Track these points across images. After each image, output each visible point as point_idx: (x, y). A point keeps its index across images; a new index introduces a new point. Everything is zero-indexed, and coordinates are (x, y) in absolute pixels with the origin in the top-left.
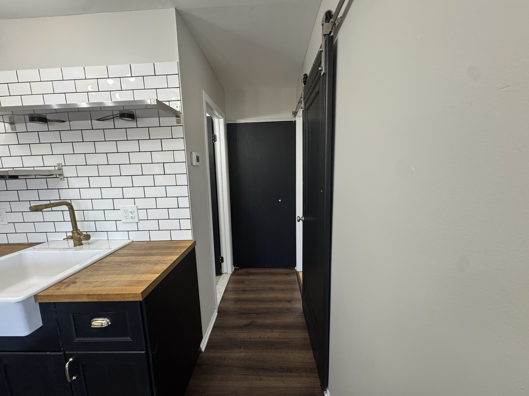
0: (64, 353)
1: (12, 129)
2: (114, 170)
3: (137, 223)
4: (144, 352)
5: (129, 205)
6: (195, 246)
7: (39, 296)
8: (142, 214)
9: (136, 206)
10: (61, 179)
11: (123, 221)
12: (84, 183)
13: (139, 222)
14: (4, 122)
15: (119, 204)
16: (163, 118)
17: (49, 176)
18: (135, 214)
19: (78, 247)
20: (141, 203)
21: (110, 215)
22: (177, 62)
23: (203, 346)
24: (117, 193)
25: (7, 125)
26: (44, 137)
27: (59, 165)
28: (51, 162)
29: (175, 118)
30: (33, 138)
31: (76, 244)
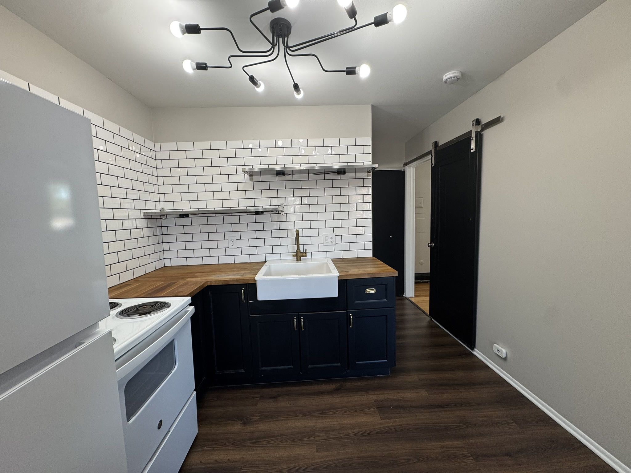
0: (347, 311)
2: (321, 208)
5: (329, 232)
8: (338, 239)
9: (334, 233)
10: (282, 214)
11: (324, 244)
12: (298, 217)
13: (335, 245)
15: (322, 232)
16: (358, 173)
17: (275, 211)
18: (334, 239)
20: (338, 231)
21: (315, 240)
22: (371, 138)
24: (322, 224)
26: (273, 185)
27: (282, 205)
28: (275, 202)
29: (367, 173)
30: (265, 186)
31: (298, 260)
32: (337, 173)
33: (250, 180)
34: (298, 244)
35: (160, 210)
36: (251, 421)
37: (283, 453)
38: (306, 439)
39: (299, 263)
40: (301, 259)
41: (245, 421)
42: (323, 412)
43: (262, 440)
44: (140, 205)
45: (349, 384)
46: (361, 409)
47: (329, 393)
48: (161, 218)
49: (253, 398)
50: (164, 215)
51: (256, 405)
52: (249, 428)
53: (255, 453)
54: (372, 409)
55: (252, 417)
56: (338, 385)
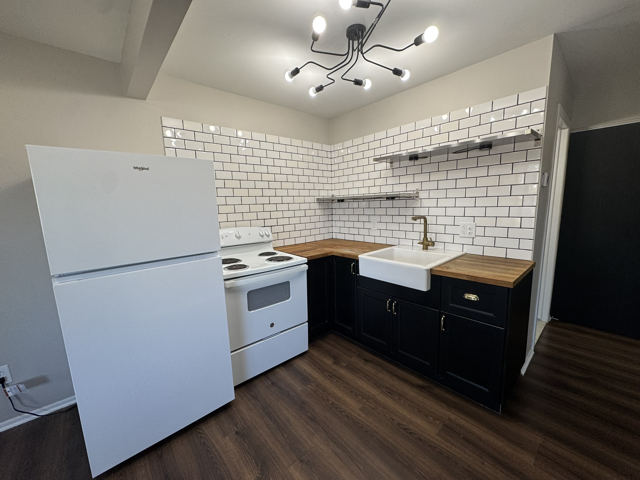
0: (440, 311)
1: (391, 166)
2: (460, 193)
3: (473, 238)
4: (503, 329)
5: (469, 222)
6: (534, 268)
7: (434, 270)
8: (480, 231)
9: (475, 223)
10: (417, 200)
11: (460, 235)
12: (433, 203)
13: (475, 237)
14: (387, 162)
15: (458, 221)
16: (519, 143)
17: (409, 198)
18: (473, 231)
19: (425, 250)
20: (481, 221)
21: (449, 230)
22: (547, 86)
23: (523, 371)
24: (460, 212)
25: (389, 164)
26: (411, 170)
27: (417, 190)
28: (412, 188)
29: (534, 141)
30: (402, 171)
31: (426, 248)
32: (479, 149)
33: (390, 167)
34: (426, 232)
35: (332, 196)
36: (340, 364)
37: (339, 393)
38: (360, 398)
39: (425, 252)
40: (428, 248)
41: (337, 361)
42: (390, 392)
43: (335, 378)
44: (315, 193)
45: (437, 391)
46: (426, 414)
47: (412, 385)
48: (332, 202)
49: (354, 353)
50: (333, 200)
51: (351, 357)
52: (335, 367)
53: (325, 382)
54: (437, 422)
55: (342, 362)
56: (426, 384)
